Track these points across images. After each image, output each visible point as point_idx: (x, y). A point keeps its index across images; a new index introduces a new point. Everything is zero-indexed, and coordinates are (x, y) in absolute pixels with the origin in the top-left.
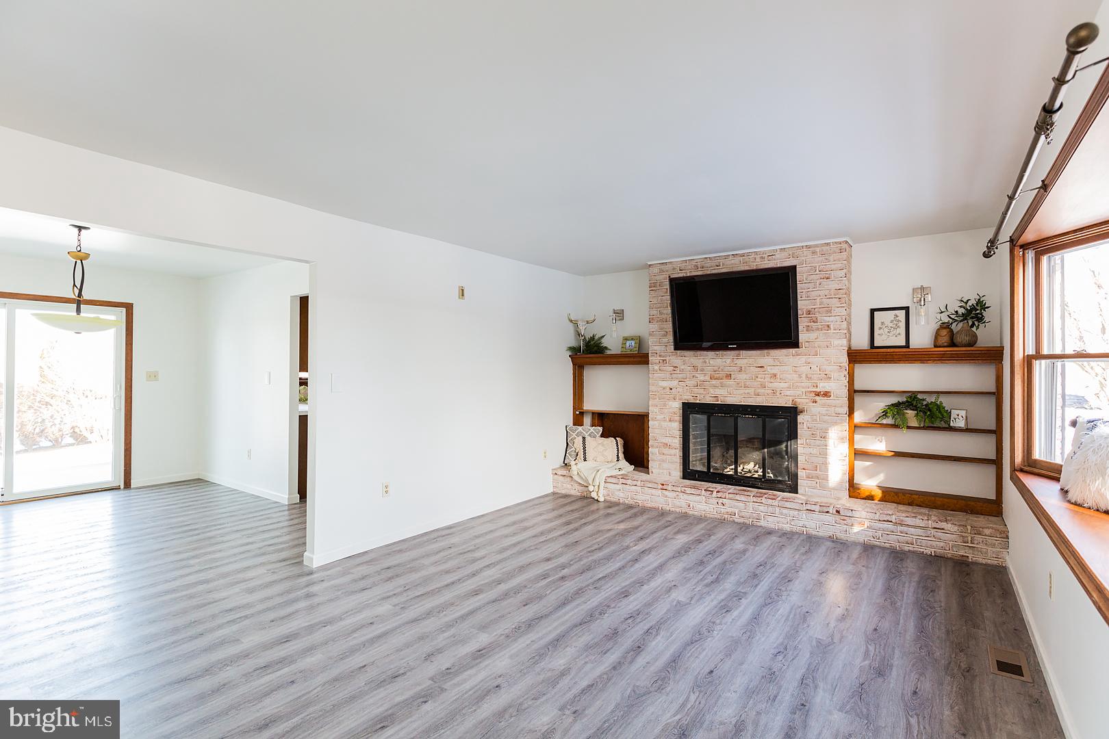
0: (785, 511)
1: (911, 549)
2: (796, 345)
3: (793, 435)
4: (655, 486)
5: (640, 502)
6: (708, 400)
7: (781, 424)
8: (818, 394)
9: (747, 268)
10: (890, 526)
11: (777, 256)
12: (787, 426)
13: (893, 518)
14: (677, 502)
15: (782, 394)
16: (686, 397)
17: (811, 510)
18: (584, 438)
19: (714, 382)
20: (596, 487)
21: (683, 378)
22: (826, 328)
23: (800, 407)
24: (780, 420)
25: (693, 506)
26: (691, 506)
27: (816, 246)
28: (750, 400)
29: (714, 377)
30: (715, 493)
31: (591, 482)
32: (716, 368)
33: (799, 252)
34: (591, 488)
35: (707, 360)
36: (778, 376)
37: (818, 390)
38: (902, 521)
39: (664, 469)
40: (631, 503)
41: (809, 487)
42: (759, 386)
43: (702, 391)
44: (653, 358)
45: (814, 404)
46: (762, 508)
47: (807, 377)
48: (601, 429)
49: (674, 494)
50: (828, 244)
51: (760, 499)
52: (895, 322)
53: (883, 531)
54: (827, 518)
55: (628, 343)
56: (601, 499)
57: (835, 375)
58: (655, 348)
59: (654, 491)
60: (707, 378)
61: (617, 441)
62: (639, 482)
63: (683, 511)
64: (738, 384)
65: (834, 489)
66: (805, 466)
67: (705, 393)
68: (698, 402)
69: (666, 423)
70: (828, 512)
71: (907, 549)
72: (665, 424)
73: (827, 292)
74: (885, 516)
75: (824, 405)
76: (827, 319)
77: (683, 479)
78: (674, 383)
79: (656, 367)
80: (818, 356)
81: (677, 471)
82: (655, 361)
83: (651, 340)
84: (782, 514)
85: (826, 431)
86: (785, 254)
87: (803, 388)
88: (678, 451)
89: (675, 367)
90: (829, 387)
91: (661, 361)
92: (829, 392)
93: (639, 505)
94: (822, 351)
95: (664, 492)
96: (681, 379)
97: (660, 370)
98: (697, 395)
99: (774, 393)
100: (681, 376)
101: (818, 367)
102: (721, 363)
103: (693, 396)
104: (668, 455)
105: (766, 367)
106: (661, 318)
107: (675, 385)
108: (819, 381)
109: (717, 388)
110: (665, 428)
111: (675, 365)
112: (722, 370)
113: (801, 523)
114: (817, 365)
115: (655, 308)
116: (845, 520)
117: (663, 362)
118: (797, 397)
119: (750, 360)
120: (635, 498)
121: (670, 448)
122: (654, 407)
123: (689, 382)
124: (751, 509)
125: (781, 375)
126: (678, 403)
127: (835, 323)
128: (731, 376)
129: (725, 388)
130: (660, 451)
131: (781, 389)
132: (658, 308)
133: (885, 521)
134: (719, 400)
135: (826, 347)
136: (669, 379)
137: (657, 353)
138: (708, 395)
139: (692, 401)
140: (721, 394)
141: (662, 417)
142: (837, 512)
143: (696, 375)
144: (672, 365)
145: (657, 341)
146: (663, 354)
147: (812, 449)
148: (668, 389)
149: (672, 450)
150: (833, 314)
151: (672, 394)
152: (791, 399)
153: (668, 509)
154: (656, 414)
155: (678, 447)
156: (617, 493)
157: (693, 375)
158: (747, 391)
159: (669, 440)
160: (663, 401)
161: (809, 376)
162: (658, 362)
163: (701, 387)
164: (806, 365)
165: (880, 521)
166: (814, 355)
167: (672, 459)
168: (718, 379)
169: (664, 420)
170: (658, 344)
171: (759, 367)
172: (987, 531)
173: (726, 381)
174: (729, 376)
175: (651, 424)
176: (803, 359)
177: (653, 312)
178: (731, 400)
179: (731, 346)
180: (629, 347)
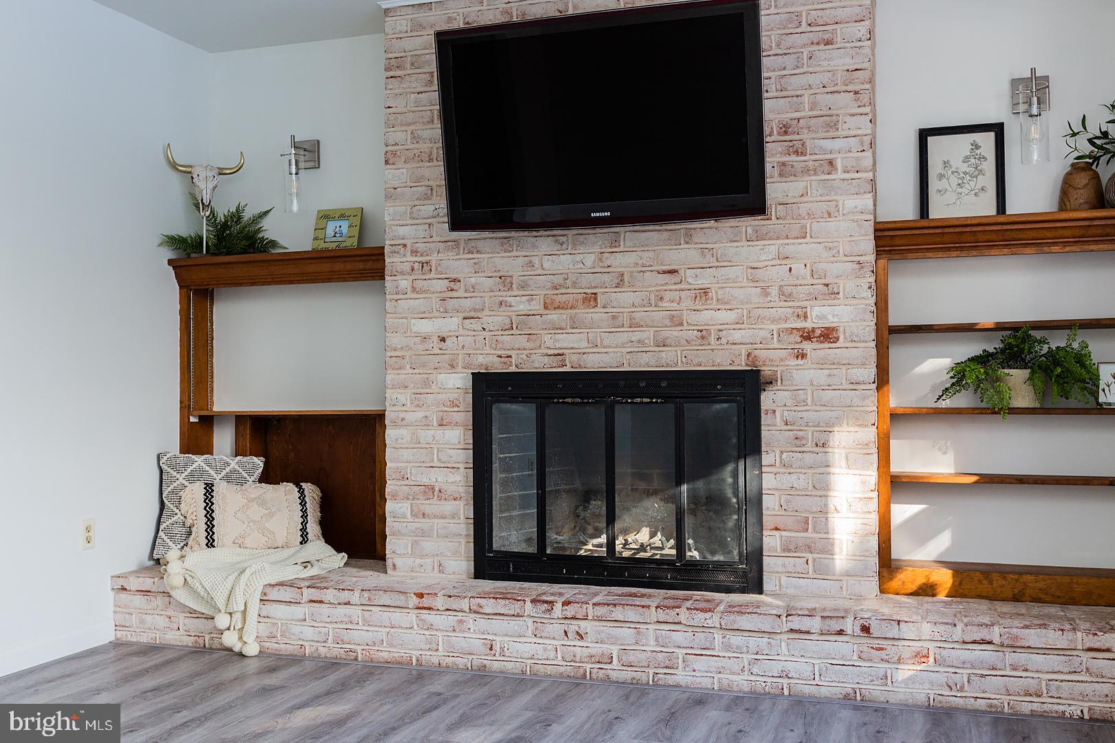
0: (736, 640)
2: (757, 207)
4: (400, 600)
5: (359, 649)
6: (539, 363)
7: (720, 415)
8: (807, 336)
10: (985, 655)
12: (735, 419)
13: (995, 634)
14: (459, 641)
15: (724, 341)
16: (481, 359)
17: (801, 632)
18: (209, 488)
19: (553, 316)
20: (238, 617)
21: (475, 310)
22: (827, 168)
23: (766, 370)
24: (718, 406)
25: (502, 649)
26: (497, 647)
28: (645, 358)
29: (553, 301)
30: (558, 607)
31: (221, 603)
32: (558, 280)
34: (222, 621)
35: (536, 260)
36: (712, 294)
37: (808, 325)
38: (1016, 638)
39: (422, 557)
40: (334, 652)
41: (789, 574)
42: (667, 322)
43: (522, 341)
44: (396, 259)
45: (800, 362)
46: (679, 637)
47: (781, 293)
48: (259, 462)
49: (451, 620)
51: (673, 613)
52: (973, 161)
53: (973, 667)
54: (844, 648)
55: (331, 227)
56: (252, 649)
57: (847, 286)
58: (402, 231)
59: (397, 617)
60: (537, 306)
61: (301, 491)
62: (357, 593)
63: (477, 663)
64: (614, 318)
65: (848, 574)
66: (779, 522)
67: (528, 345)
68: (513, 369)
69: (432, 432)
70: (841, 632)
72: (426, 435)
73: (825, 78)
74: (975, 629)
75: (821, 364)
76: (828, 144)
77: (475, 578)
78: (451, 324)
79: (404, 283)
80: (808, 239)
81: (460, 562)
82: (400, 267)
83: (391, 211)
84: (728, 647)
85: (827, 429)
87: (773, 321)
88: (461, 504)
89: (454, 280)
90: (834, 316)
91: (416, 265)
92: (834, 329)
93: (356, 659)
94: (815, 225)
95: (423, 617)
96: (470, 311)
97: (414, 289)
98: (509, 353)
99: (703, 338)
100: (468, 303)
101: (808, 266)
102: (571, 266)
103: (500, 357)
104: (436, 517)
105: (682, 272)
106: (416, 151)
107: (454, 327)
108: (810, 302)
109: (561, 331)
110: (427, 446)
111: (454, 276)
112: (575, 285)
113: (776, 668)
114: (805, 261)
115: (402, 125)
116: (882, 649)
117: (422, 267)
118: (759, 346)
119: (647, 254)
120: (345, 638)
121: (440, 498)
122: (399, 391)
123: (490, 319)
124: (652, 642)
125: (720, 292)
126: (461, 375)
127: (846, 155)
128: (596, 299)
129: (582, 330)
130: (415, 509)
131: (720, 327)
132: (409, 124)
133: (974, 642)
134: (567, 362)
135: (826, 215)
136: (437, 314)
137: (405, 246)
138: (538, 351)
139: (498, 367)
140: (572, 345)
141: (420, 414)
142: (866, 629)
143: (509, 299)
144: (445, 276)
145: (406, 213)
146: (421, 247)
147: (794, 477)
148: (435, 339)
149: (447, 503)
150: (840, 133)
151: (445, 352)
152: (744, 350)
153: (435, 661)
154: (403, 408)
155: (462, 495)
156: (296, 629)
157: (501, 299)
158: (636, 336)
159: (437, 478)
160: (421, 371)
161: (787, 290)
162: (409, 270)
163: (521, 330)
164: (778, 262)
165: (964, 642)
166: (797, 238)
167: (445, 527)
168: (563, 308)
169: (426, 423)
170: (409, 221)
171: (670, 272)
173: (585, 313)
174: (591, 299)
175: (391, 435)
176: (773, 247)
177: (393, 136)
178: (598, 361)
179: (598, 214)
180: (335, 236)
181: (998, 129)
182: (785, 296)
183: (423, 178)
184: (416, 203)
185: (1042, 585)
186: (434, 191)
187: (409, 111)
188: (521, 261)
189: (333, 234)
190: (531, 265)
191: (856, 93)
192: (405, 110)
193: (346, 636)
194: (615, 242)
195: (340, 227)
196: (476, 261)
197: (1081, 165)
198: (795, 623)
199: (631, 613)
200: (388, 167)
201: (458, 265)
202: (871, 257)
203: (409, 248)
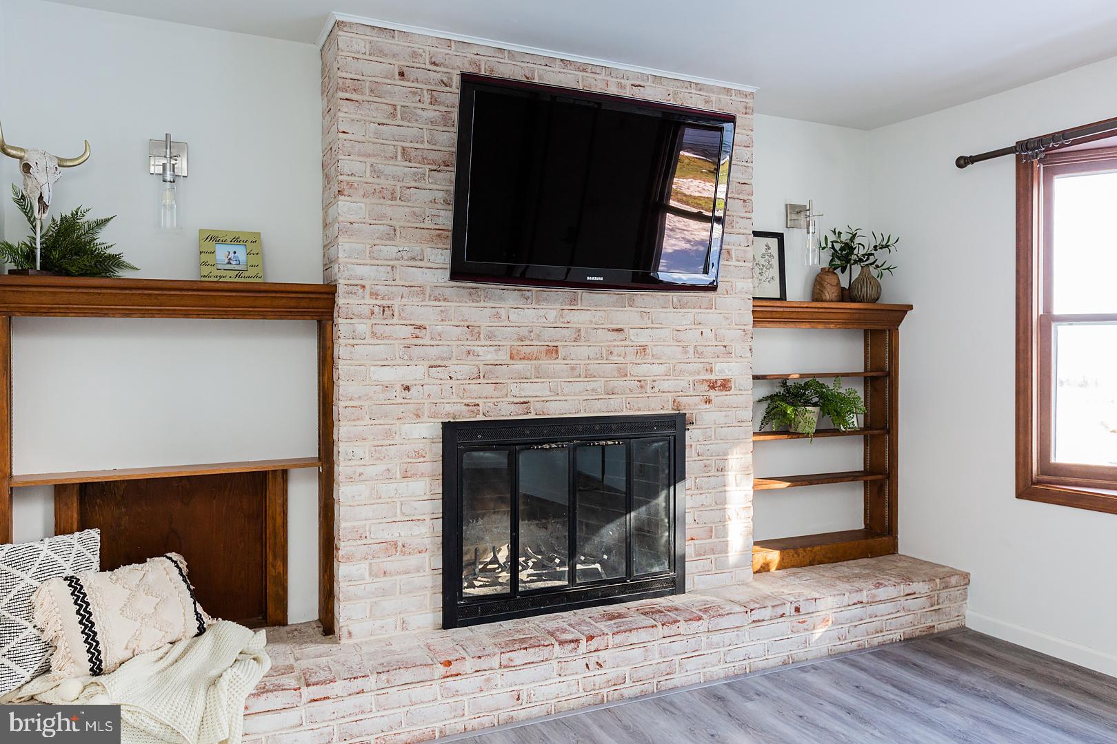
0: (716, 638)
1: (880, 640)
3: (676, 473)
4: (425, 673)
6: (506, 411)
7: (656, 451)
8: (712, 386)
10: (857, 611)
12: (668, 454)
13: (863, 596)
14: (486, 700)
15: (656, 389)
16: (448, 408)
17: (759, 621)
18: (75, 584)
19: (519, 366)
21: (443, 359)
22: (726, 256)
23: (688, 413)
24: (656, 444)
25: (529, 696)
26: (524, 696)
27: (711, 89)
28: (598, 404)
29: (518, 352)
32: (523, 332)
33: (684, 92)
35: (503, 312)
36: (649, 350)
37: (713, 377)
38: (874, 596)
39: (382, 618)
41: (700, 574)
42: (615, 373)
43: (489, 390)
44: (353, 300)
45: (707, 406)
46: (677, 647)
47: (696, 352)
48: (94, 534)
49: (479, 680)
50: (728, 91)
51: (674, 627)
52: (767, 257)
53: (851, 622)
54: (783, 626)
55: (222, 253)
57: (739, 348)
58: (360, 271)
59: (418, 692)
60: (503, 356)
61: (178, 566)
63: (504, 717)
64: (572, 369)
65: (738, 565)
66: (695, 533)
67: (496, 394)
68: (480, 418)
69: (392, 486)
71: (875, 642)
72: (388, 489)
74: (855, 595)
75: (721, 407)
77: (446, 627)
78: (416, 372)
79: (362, 327)
80: (715, 310)
81: (426, 613)
82: (356, 310)
83: (347, 246)
85: (725, 457)
87: (691, 374)
88: (428, 556)
89: (420, 327)
90: (730, 370)
91: (376, 309)
92: (729, 381)
94: (718, 298)
95: (447, 685)
96: (437, 359)
97: (374, 335)
98: (477, 401)
99: (641, 387)
100: (433, 351)
101: (713, 331)
102: (535, 320)
103: (468, 405)
104: (398, 573)
105: (626, 330)
106: (376, 187)
107: (419, 376)
108: (714, 360)
109: (527, 381)
110: (390, 500)
111: (419, 323)
112: (538, 337)
113: (741, 654)
114: (712, 328)
115: (360, 155)
116: (804, 622)
117: (384, 310)
118: (680, 394)
119: (599, 314)
120: (354, 732)
121: (403, 553)
122: (356, 443)
123: (457, 368)
125: (655, 348)
126: (428, 424)
127: (738, 248)
128: (557, 352)
129: (543, 380)
130: (374, 568)
131: (655, 378)
132: (369, 156)
133: (855, 604)
134: (532, 409)
135: (725, 293)
136: (401, 362)
137: (363, 287)
138: (506, 399)
139: (466, 416)
140: (536, 394)
141: (381, 467)
142: (797, 610)
143: (476, 348)
144: (412, 323)
145: (364, 252)
146: (382, 289)
147: (703, 496)
148: (399, 388)
149: (411, 557)
150: (733, 230)
151: (409, 401)
152: (670, 397)
153: (460, 727)
154: (362, 462)
155: (428, 547)
157: (469, 348)
158: (590, 386)
159: (399, 533)
160: (382, 422)
161: (700, 349)
162: (368, 313)
163: (488, 379)
164: (693, 327)
165: (849, 605)
166: (707, 309)
167: (409, 582)
168: (528, 359)
169: (388, 476)
170: (369, 262)
171: (617, 330)
172: (953, 580)
173: (547, 364)
174: (553, 351)
175: (344, 492)
176: (689, 315)
177: (350, 165)
178: (559, 408)
180: (229, 263)
181: (780, 237)
182: (698, 354)
183: (384, 216)
184: (377, 242)
186: (398, 233)
187: (369, 142)
188: (488, 312)
189: (227, 261)
190: (498, 316)
191: (744, 201)
192: (362, 139)
193: (356, 728)
194: (573, 301)
195: (235, 253)
196: (442, 308)
197: (831, 270)
198: (757, 615)
199: (643, 635)
200: (341, 198)
201: (425, 312)
202: (750, 327)
203: (368, 290)
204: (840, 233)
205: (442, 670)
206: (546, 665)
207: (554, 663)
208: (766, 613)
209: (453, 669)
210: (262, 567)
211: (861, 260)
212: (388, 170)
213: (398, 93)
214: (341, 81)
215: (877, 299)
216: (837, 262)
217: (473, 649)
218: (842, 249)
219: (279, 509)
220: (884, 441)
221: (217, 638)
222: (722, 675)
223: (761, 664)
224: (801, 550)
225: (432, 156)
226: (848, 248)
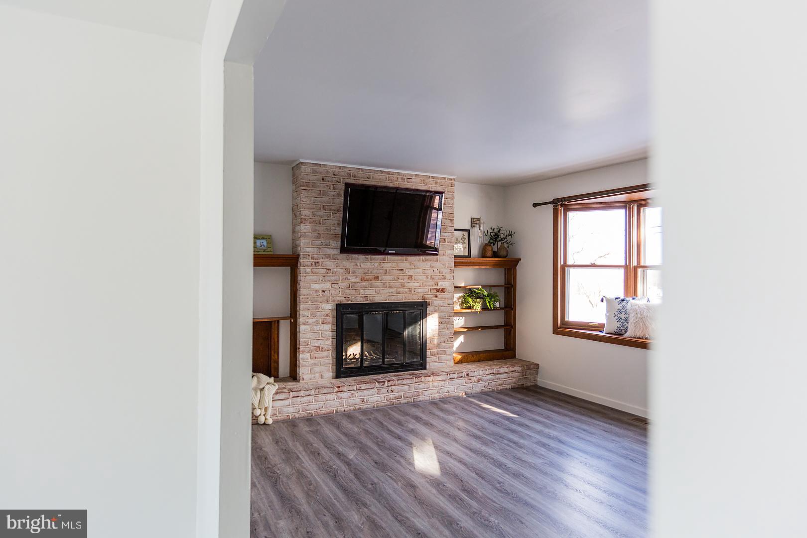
0: (436, 384)
1: (502, 388)
4: (331, 390)
5: (313, 412)
6: (360, 300)
7: (415, 315)
8: (438, 291)
9: (391, 185)
11: (413, 180)
12: (419, 317)
14: (352, 401)
15: (416, 292)
16: (338, 299)
19: (364, 283)
21: (336, 281)
22: (443, 241)
23: (428, 301)
24: (415, 313)
25: (367, 401)
26: (365, 401)
27: (438, 178)
28: (393, 298)
29: (364, 278)
30: (386, 382)
32: (366, 271)
33: (427, 180)
35: (358, 264)
36: (413, 277)
37: (438, 287)
38: (499, 371)
39: (315, 374)
40: (303, 415)
41: (432, 362)
42: (400, 286)
43: (353, 292)
44: (305, 260)
45: (436, 298)
46: (421, 386)
47: (431, 278)
49: (349, 394)
50: (445, 178)
52: (463, 239)
53: (489, 381)
54: (462, 381)
56: (270, 421)
57: (448, 276)
58: (308, 250)
59: (329, 397)
60: (358, 280)
63: (358, 407)
64: (384, 284)
65: (447, 360)
66: (430, 347)
67: (356, 293)
68: (350, 302)
69: (319, 326)
70: (462, 377)
71: (499, 389)
72: (317, 328)
75: (442, 299)
77: (336, 378)
79: (309, 270)
80: (439, 262)
81: (329, 373)
82: (306, 264)
83: (303, 241)
84: (434, 387)
86: (418, 180)
87: (429, 286)
88: (330, 352)
89: (328, 270)
90: (443, 285)
91: (313, 263)
92: (444, 289)
93: (312, 416)
94: (440, 258)
95: (338, 395)
96: (334, 281)
97: (312, 272)
98: (349, 296)
99: (410, 291)
100: (333, 278)
101: (438, 270)
102: (370, 267)
103: (345, 298)
104: (320, 358)
105: (404, 270)
106: (314, 220)
107: (328, 287)
108: (438, 281)
109: (367, 289)
110: (317, 332)
111: (328, 268)
112: (371, 273)
113: (446, 390)
114: (438, 268)
115: (308, 209)
116: (471, 379)
117: (316, 264)
118: (425, 294)
119: (394, 264)
120: (307, 409)
121: (322, 351)
122: (305, 311)
123: (342, 284)
124: (413, 389)
125: (415, 277)
126: (331, 305)
127: (448, 238)
129: (373, 289)
130: (312, 356)
131: (415, 288)
132: (311, 209)
133: (491, 374)
134: (369, 299)
135: (443, 255)
136: (322, 282)
137: (309, 255)
138: (359, 296)
139: (344, 302)
140: (370, 294)
141: (314, 320)
142: (467, 375)
143: (348, 277)
144: (326, 268)
145: (309, 243)
146: (315, 256)
147: (434, 333)
148: (321, 291)
149: (325, 352)
150: (446, 231)
151: (324, 296)
152: (421, 295)
153: (343, 410)
154: (308, 318)
155: (331, 349)
156: (285, 410)
157: (346, 277)
158: (390, 291)
159: (321, 343)
160: (315, 303)
162: (310, 265)
163: (353, 288)
164: (430, 268)
165: (488, 374)
166: (436, 261)
167: (324, 362)
168: (367, 281)
169: (317, 323)
170: (311, 246)
171: (400, 270)
172: (532, 367)
173: (374, 283)
174: (377, 278)
175: (302, 328)
176: (429, 263)
177: (305, 213)
178: (379, 299)
179: (391, 252)
180: (261, 247)
181: (469, 231)
182: (432, 278)
183: (316, 230)
184: (314, 239)
185: (484, 356)
187: (311, 204)
188: (353, 264)
190: (356, 265)
191: (451, 220)
192: (309, 203)
193: (307, 408)
194: (384, 260)
195: (263, 243)
196: (337, 263)
197: (489, 244)
198: (451, 376)
199: (408, 381)
200: (302, 224)
201: (330, 264)
202: (453, 268)
203: (310, 256)
204: (494, 229)
205: (337, 389)
206: (373, 390)
207: (376, 389)
208: (455, 376)
209: (341, 389)
210: (269, 357)
211: (502, 240)
212: (318, 213)
213: (322, 186)
214: (302, 183)
215: (507, 256)
216: (492, 241)
217: (347, 384)
218: (494, 235)
219: (276, 335)
220: (511, 312)
221: (258, 378)
222: (438, 398)
223: (453, 395)
224: (475, 356)
225: (333, 208)
226: (497, 235)
